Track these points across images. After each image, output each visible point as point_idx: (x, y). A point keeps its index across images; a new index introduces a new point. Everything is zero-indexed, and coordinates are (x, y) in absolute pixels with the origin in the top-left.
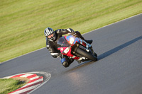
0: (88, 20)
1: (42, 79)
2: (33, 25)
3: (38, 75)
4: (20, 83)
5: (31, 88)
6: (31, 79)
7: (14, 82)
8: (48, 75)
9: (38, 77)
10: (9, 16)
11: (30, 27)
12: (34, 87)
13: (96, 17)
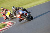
0: (29, 3)
1: (13, 24)
2: (10, 5)
3: (11, 22)
4: (5, 25)
5: (9, 27)
6: (9, 24)
7: (3, 25)
8: (15, 23)
9: (11, 23)
10: (1, 1)
11: (8, 5)
12: (10, 26)
13: (32, 2)
